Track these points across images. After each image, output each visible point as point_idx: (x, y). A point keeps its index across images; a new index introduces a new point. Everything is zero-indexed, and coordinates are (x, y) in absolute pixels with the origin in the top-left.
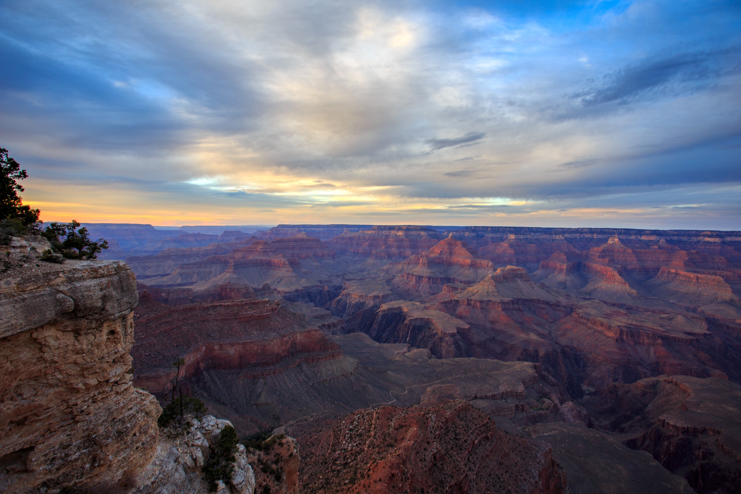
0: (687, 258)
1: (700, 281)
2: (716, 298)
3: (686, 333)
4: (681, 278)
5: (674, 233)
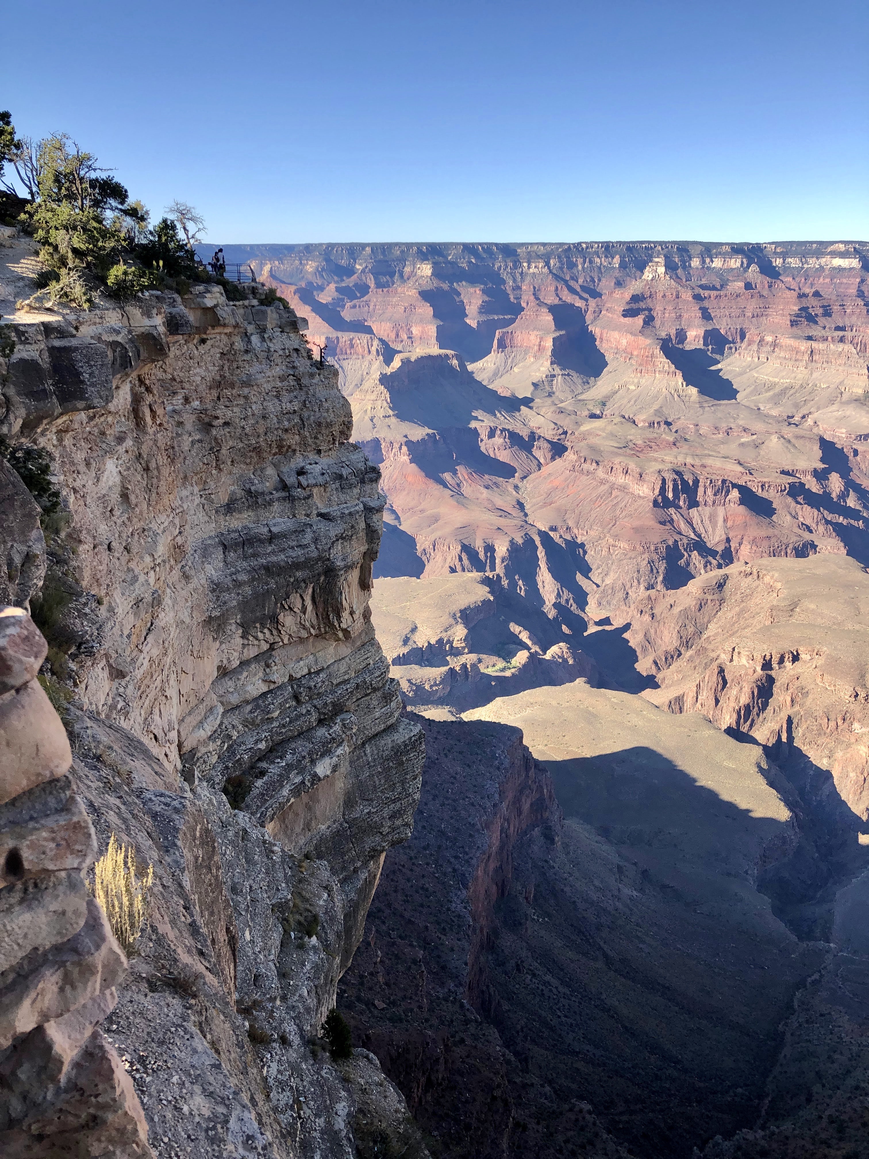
0: (796, 308)
1: (816, 357)
2: (841, 393)
3: (783, 472)
4: (782, 354)
5: (778, 250)
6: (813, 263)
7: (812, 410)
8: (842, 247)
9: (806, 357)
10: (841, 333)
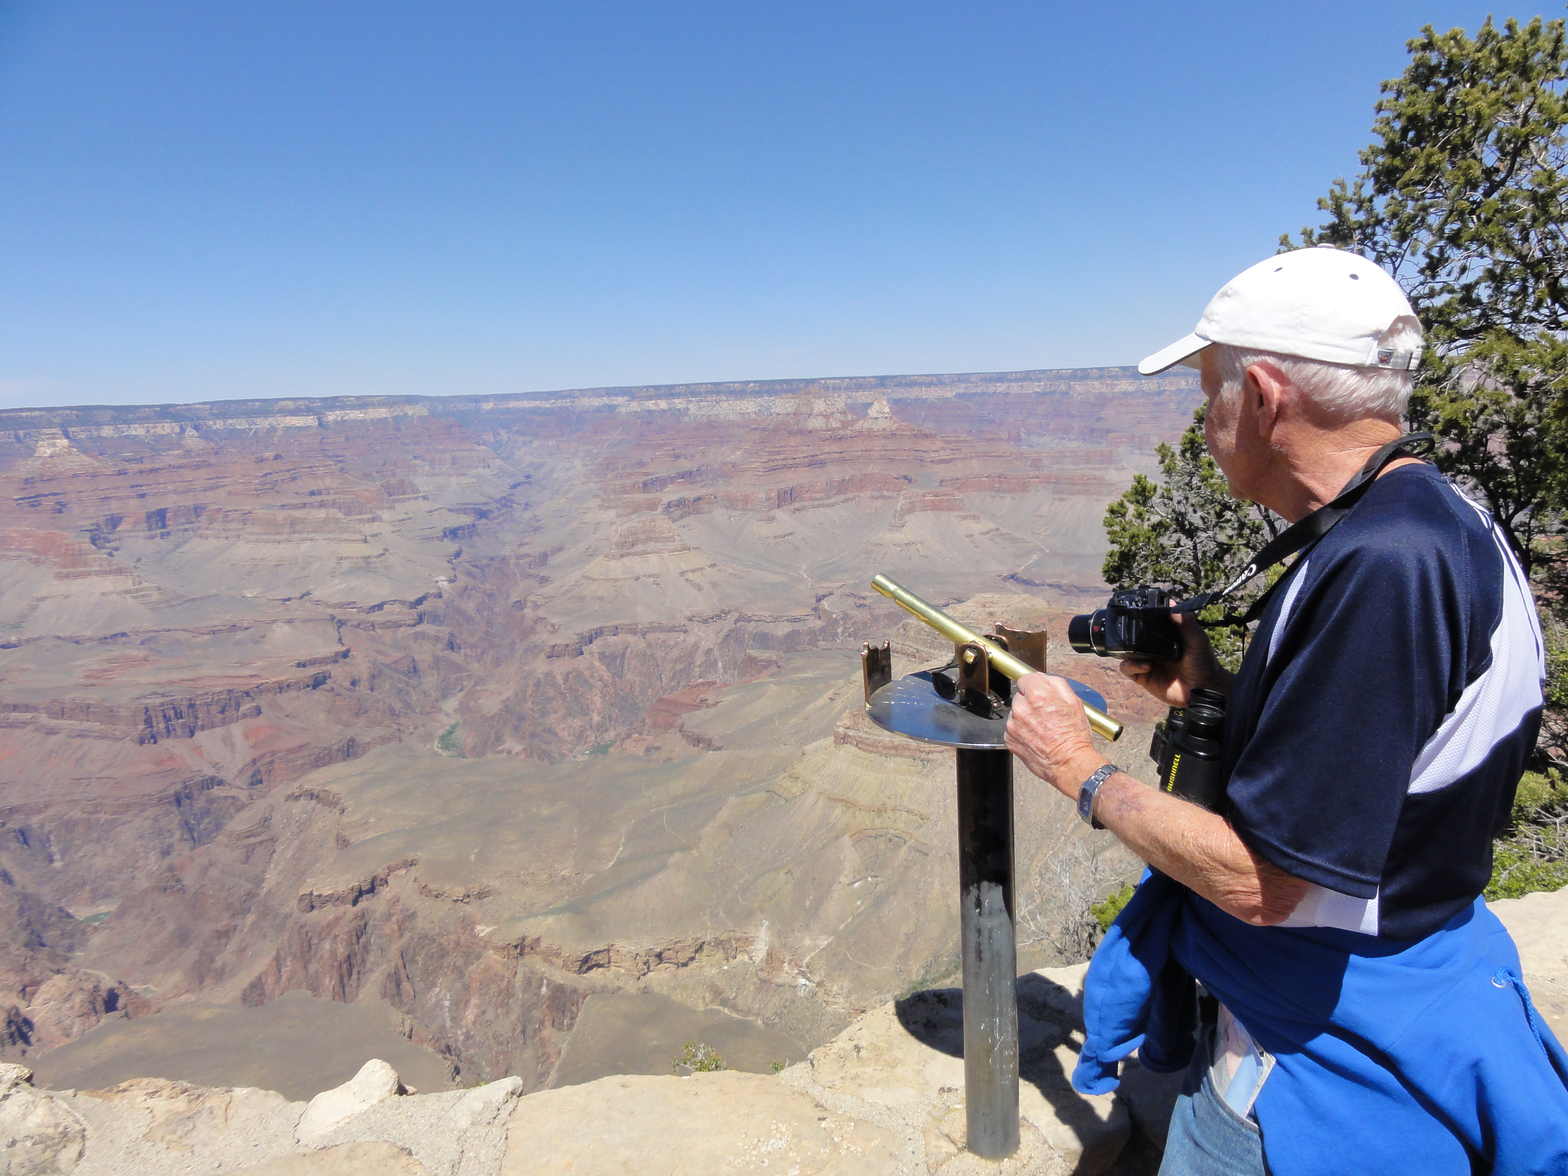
3: (299, 665)
4: (257, 529)
5: (214, 411)
6: (263, 423)
7: (311, 587)
8: (291, 405)
9: (287, 529)
10: (318, 498)
